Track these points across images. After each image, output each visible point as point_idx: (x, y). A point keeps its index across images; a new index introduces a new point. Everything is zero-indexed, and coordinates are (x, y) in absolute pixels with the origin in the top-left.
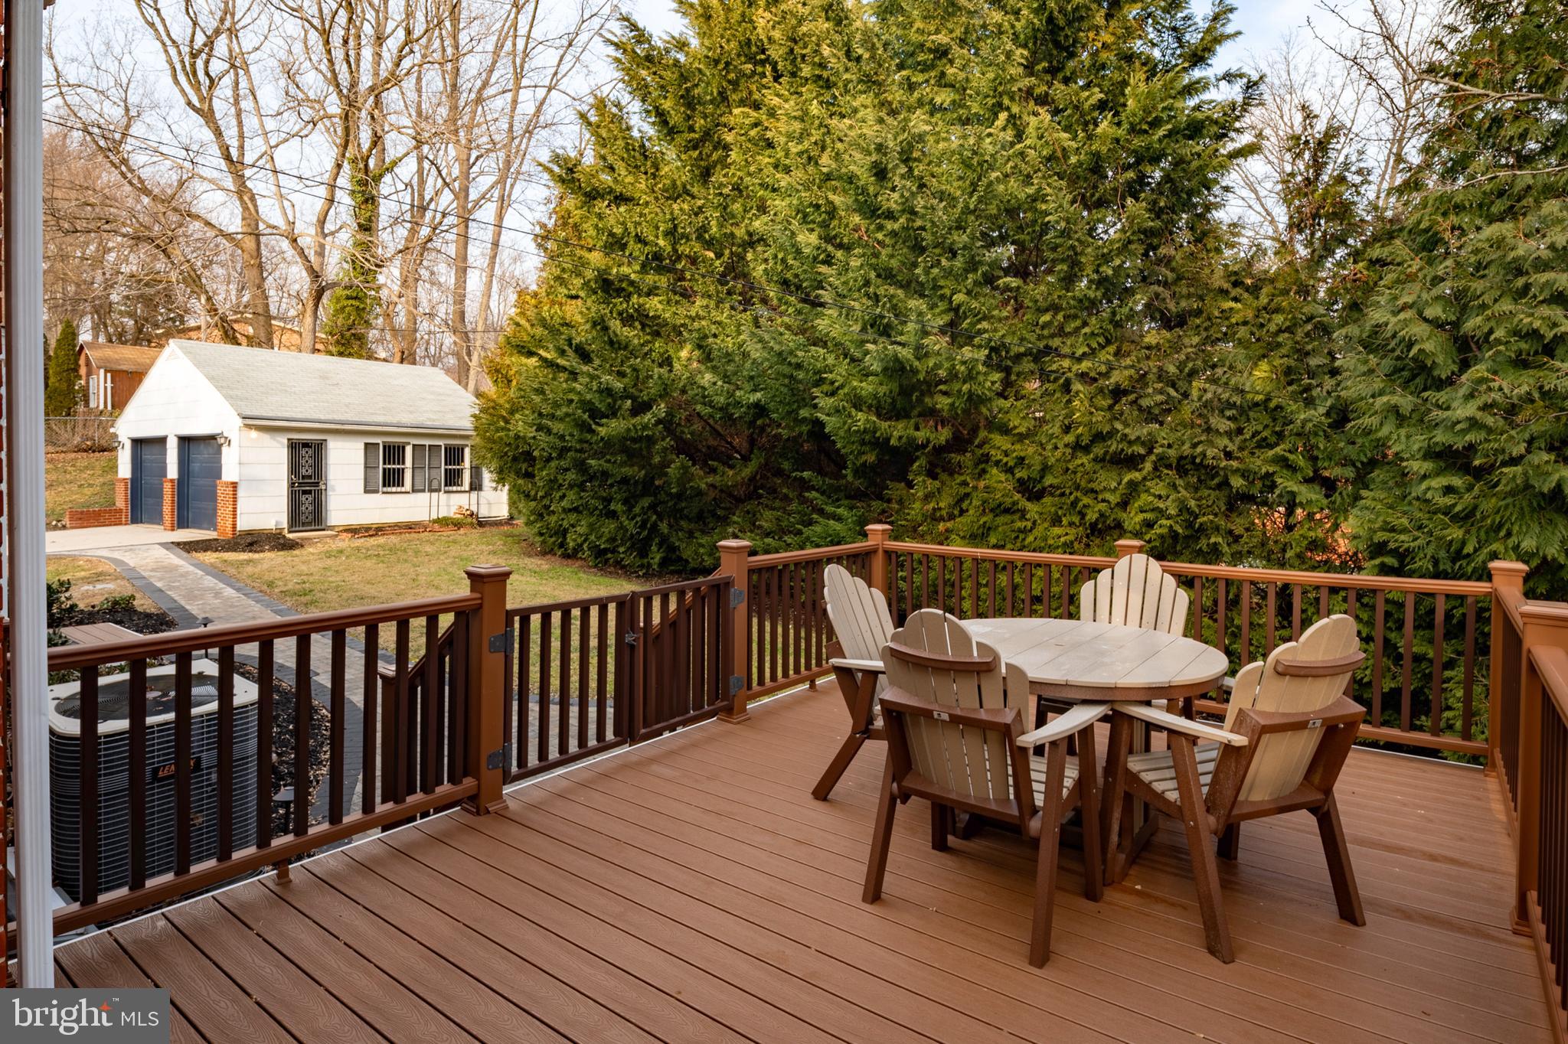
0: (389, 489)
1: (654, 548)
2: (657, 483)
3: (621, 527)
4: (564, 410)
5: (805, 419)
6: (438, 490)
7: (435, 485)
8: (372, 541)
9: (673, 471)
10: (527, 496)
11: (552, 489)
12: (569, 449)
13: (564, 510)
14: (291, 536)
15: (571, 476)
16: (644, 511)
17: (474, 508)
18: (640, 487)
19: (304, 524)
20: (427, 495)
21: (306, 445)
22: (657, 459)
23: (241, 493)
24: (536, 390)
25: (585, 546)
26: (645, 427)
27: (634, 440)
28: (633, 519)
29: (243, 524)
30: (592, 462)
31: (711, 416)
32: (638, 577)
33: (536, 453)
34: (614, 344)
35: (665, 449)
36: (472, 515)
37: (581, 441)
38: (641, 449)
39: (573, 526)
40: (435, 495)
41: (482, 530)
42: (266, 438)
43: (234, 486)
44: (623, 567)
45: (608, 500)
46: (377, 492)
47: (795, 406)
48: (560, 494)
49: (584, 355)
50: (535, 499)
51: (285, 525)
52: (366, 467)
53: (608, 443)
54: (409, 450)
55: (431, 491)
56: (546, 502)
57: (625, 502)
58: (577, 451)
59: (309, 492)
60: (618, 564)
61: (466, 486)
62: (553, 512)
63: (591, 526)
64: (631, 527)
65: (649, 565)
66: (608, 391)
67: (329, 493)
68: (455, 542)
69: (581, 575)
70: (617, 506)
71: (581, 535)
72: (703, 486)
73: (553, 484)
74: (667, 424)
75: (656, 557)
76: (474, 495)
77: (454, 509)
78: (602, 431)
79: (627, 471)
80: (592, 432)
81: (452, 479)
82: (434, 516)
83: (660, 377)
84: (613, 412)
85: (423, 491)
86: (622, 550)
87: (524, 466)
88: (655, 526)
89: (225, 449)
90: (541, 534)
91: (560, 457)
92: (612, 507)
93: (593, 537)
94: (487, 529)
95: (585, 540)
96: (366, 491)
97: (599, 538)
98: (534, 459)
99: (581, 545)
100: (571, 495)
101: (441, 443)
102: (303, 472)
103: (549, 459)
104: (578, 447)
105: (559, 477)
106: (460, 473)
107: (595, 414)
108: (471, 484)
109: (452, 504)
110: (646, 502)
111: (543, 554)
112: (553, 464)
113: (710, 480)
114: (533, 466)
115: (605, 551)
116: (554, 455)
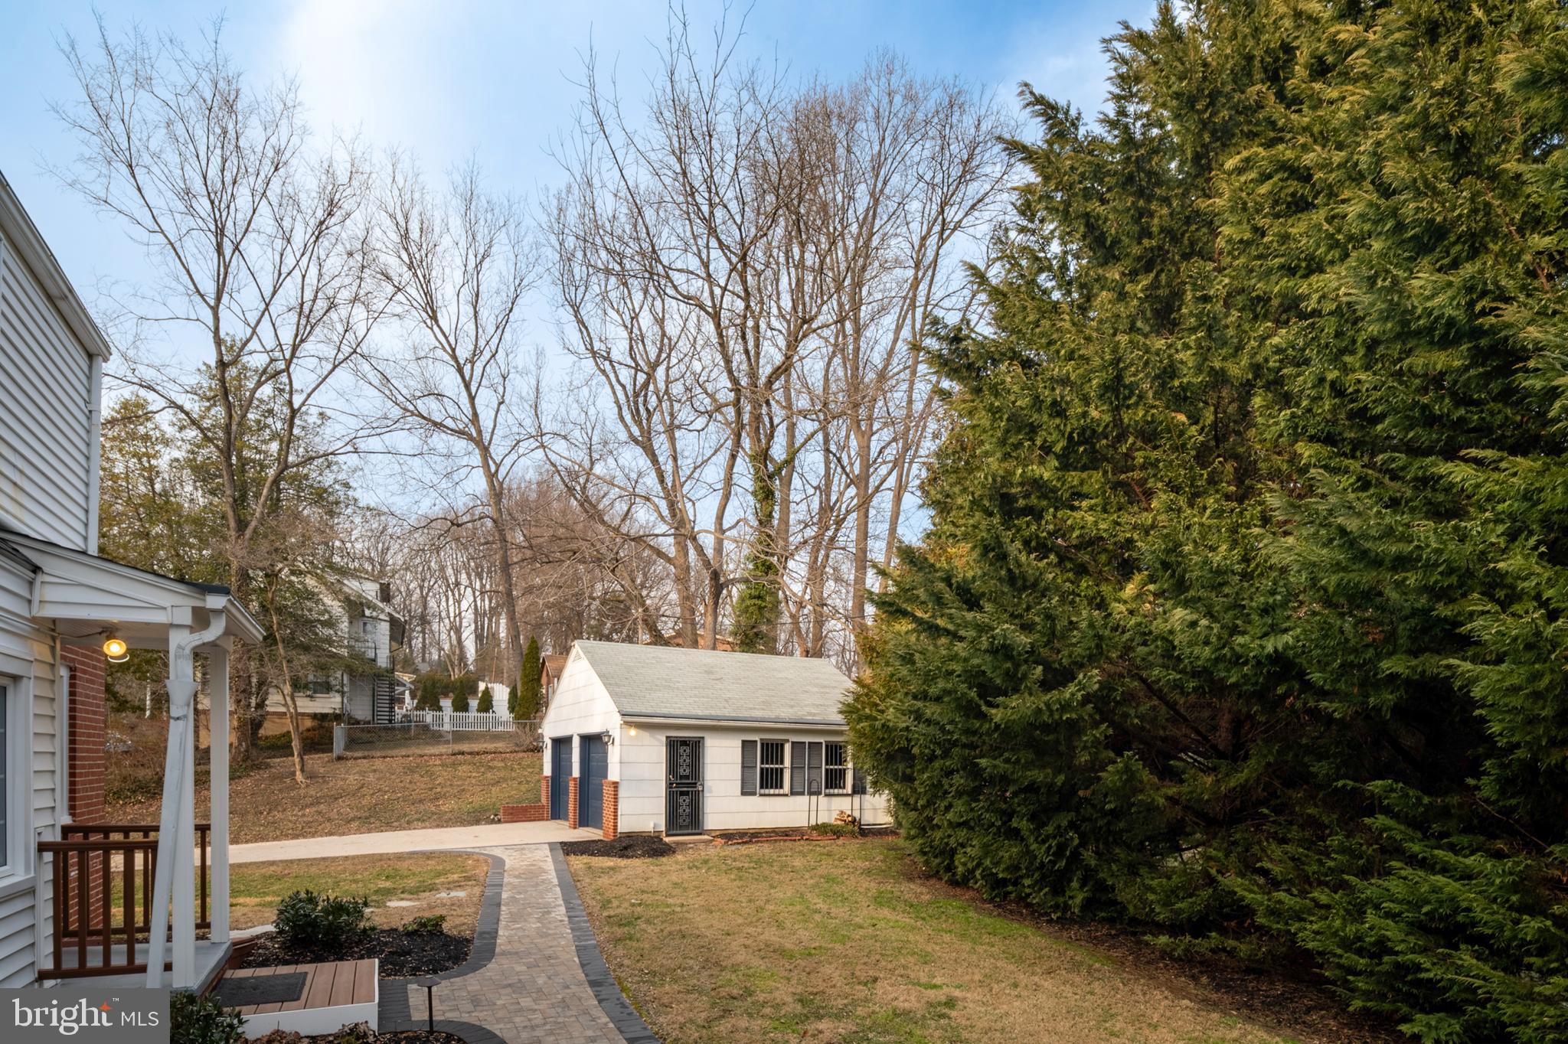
0: (767, 791)
1: (1075, 884)
2: (1081, 793)
3: (1028, 852)
4: (941, 684)
5: (1393, 677)
6: (818, 793)
7: (814, 788)
8: (744, 850)
9: (1110, 776)
10: (906, 804)
11: (936, 796)
12: (955, 744)
13: (950, 823)
14: (667, 840)
15: (958, 780)
16: (1059, 832)
17: (857, 814)
18: (1056, 798)
19: (681, 827)
20: (806, 798)
21: (684, 742)
22: (1084, 758)
23: (622, 793)
24: (903, 658)
25: (978, 873)
26: (1065, 707)
27: (1046, 728)
28: (1044, 842)
29: (624, 826)
30: (983, 762)
31: (1178, 686)
32: (1050, 921)
33: (915, 751)
34: (1017, 581)
35: (1096, 742)
36: (854, 821)
37: (967, 732)
38: (1057, 742)
39: (963, 846)
40: (813, 798)
41: (861, 840)
42: (645, 735)
43: (616, 785)
44: (1028, 906)
45: (1008, 815)
46: (753, 794)
47: (1370, 653)
48: (946, 803)
49: (970, 599)
50: (915, 809)
51: (663, 828)
52: (743, 767)
53: (1006, 732)
54: (787, 748)
55: (811, 793)
56: (928, 812)
57: (1033, 817)
58: (964, 746)
59: (686, 793)
60: (1022, 900)
61: (849, 789)
62: (939, 827)
63: (985, 847)
64: (1041, 852)
65: (1066, 907)
66: (1002, 651)
67: (706, 794)
68: (829, 854)
69: (971, 914)
70: (1022, 824)
71: (972, 859)
72: (1161, 801)
73: (936, 791)
74: (1101, 702)
75: (1077, 897)
76: (857, 798)
77: (835, 815)
78: (997, 715)
79: (1037, 775)
80: (983, 716)
81: (834, 780)
82: (813, 822)
83: (1091, 625)
84: (1014, 684)
85: (802, 794)
86: (1027, 882)
87: (901, 767)
88: (1076, 855)
89: (610, 747)
90: (925, 854)
91: (946, 754)
92: (1014, 824)
93: (988, 862)
94: (869, 839)
95: (979, 865)
96: (743, 793)
97: (996, 864)
98: (913, 757)
99: (972, 871)
100: (959, 806)
101: (822, 740)
102: (681, 771)
103: (932, 758)
104: (964, 739)
105: (945, 781)
106: (842, 773)
107: (988, 691)
108: (854, 786)
109: (831, 808)
110: (1064, 819)
111: (927, 877)
112: (937, 764)
113: (1172, 791)
114: (912, 767)
115: (1004, 882)
116: (938, 752)
